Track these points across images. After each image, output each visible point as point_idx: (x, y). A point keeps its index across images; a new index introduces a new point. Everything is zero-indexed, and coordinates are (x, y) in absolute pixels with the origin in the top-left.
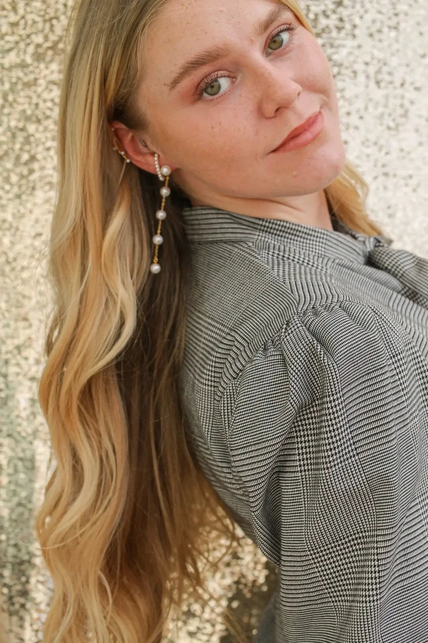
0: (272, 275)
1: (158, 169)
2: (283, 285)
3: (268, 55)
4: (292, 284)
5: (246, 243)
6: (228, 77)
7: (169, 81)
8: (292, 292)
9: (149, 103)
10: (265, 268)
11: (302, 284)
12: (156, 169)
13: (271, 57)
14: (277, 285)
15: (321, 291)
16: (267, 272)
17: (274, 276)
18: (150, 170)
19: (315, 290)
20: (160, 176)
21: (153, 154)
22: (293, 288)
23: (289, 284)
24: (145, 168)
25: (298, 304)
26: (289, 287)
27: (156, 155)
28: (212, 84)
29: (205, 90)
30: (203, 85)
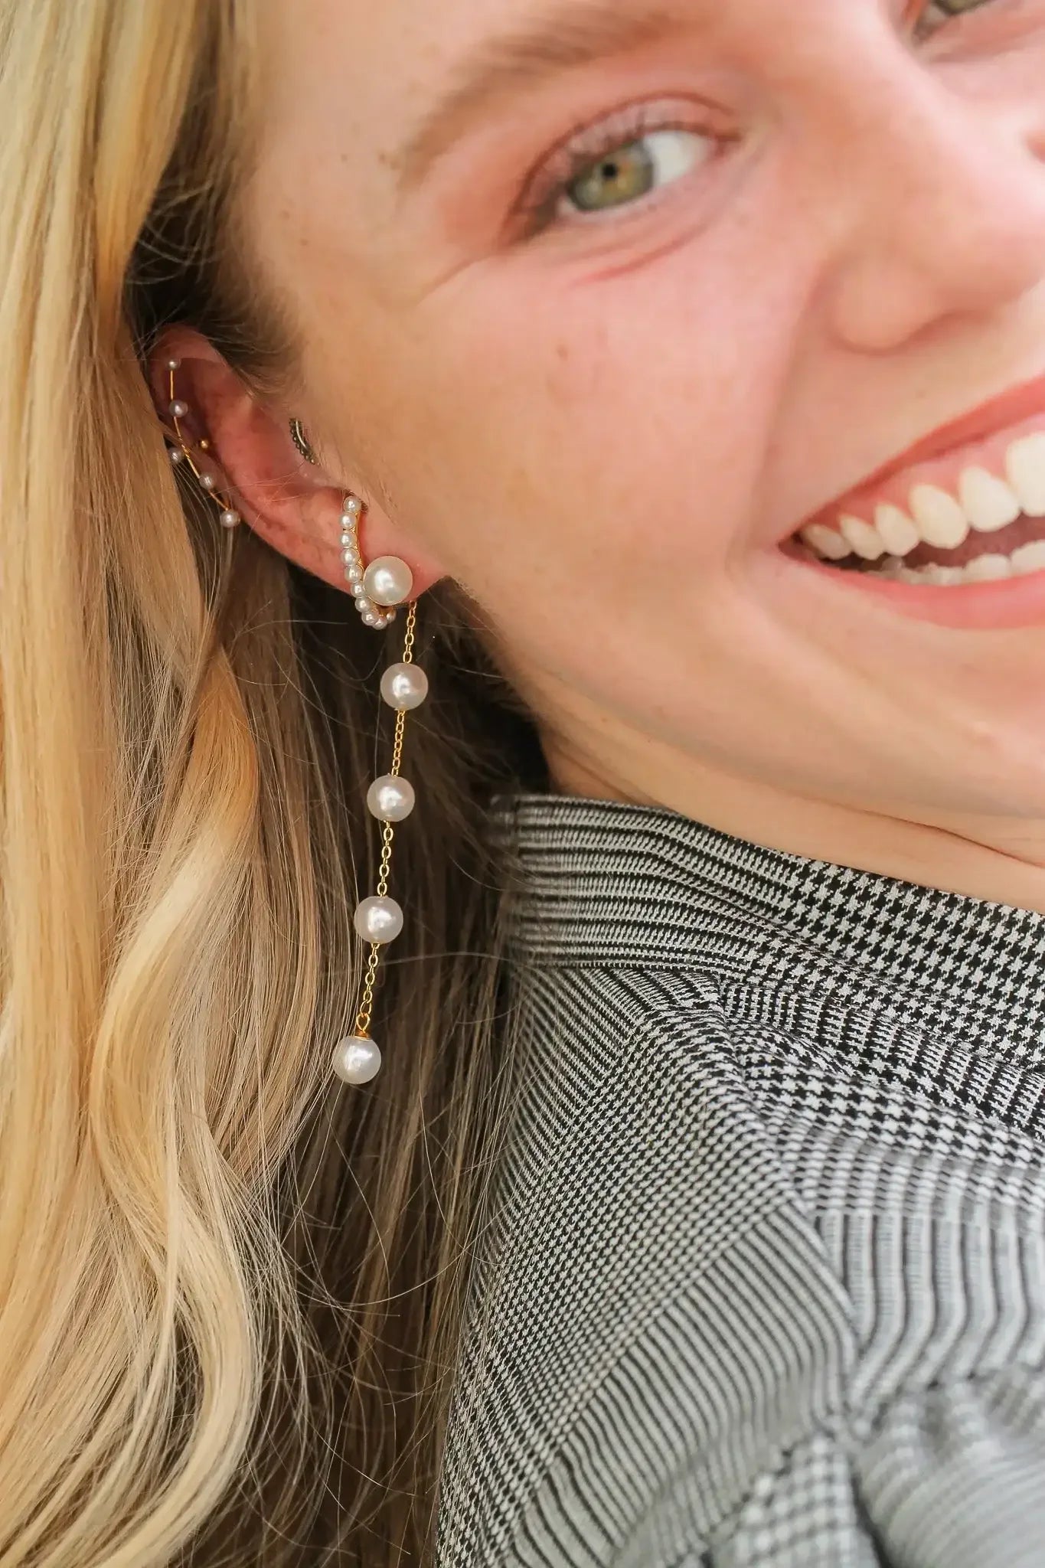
0: (765, 1169)
1: (352, 573)
2: (802, 1236)
3: (921, 32)
4: (853, 1232)
5: (690, 986)
6: (699, 130)
7: (394, 136)
8: (845, 1281)
9: (304, 243)
10: (741, 1129)
11: (905, 1233)
12: (345, 567)
13: (939, 45)
14: (776, 1230)
15: (1004, 1288)
16: (747, 1153)
17: (774, 1177)
18: (326, 572)
19: (973, 1275)
20: (362, 605)
21: (340, 495)
22: (853, 1255)
23: (837, 1231)
24: (305, 557)
25: (861, 1352)
26: (837, 1247)
27: (351, 504)
28: (608, 160)
29: (571, 188)
30: (560, 165)
